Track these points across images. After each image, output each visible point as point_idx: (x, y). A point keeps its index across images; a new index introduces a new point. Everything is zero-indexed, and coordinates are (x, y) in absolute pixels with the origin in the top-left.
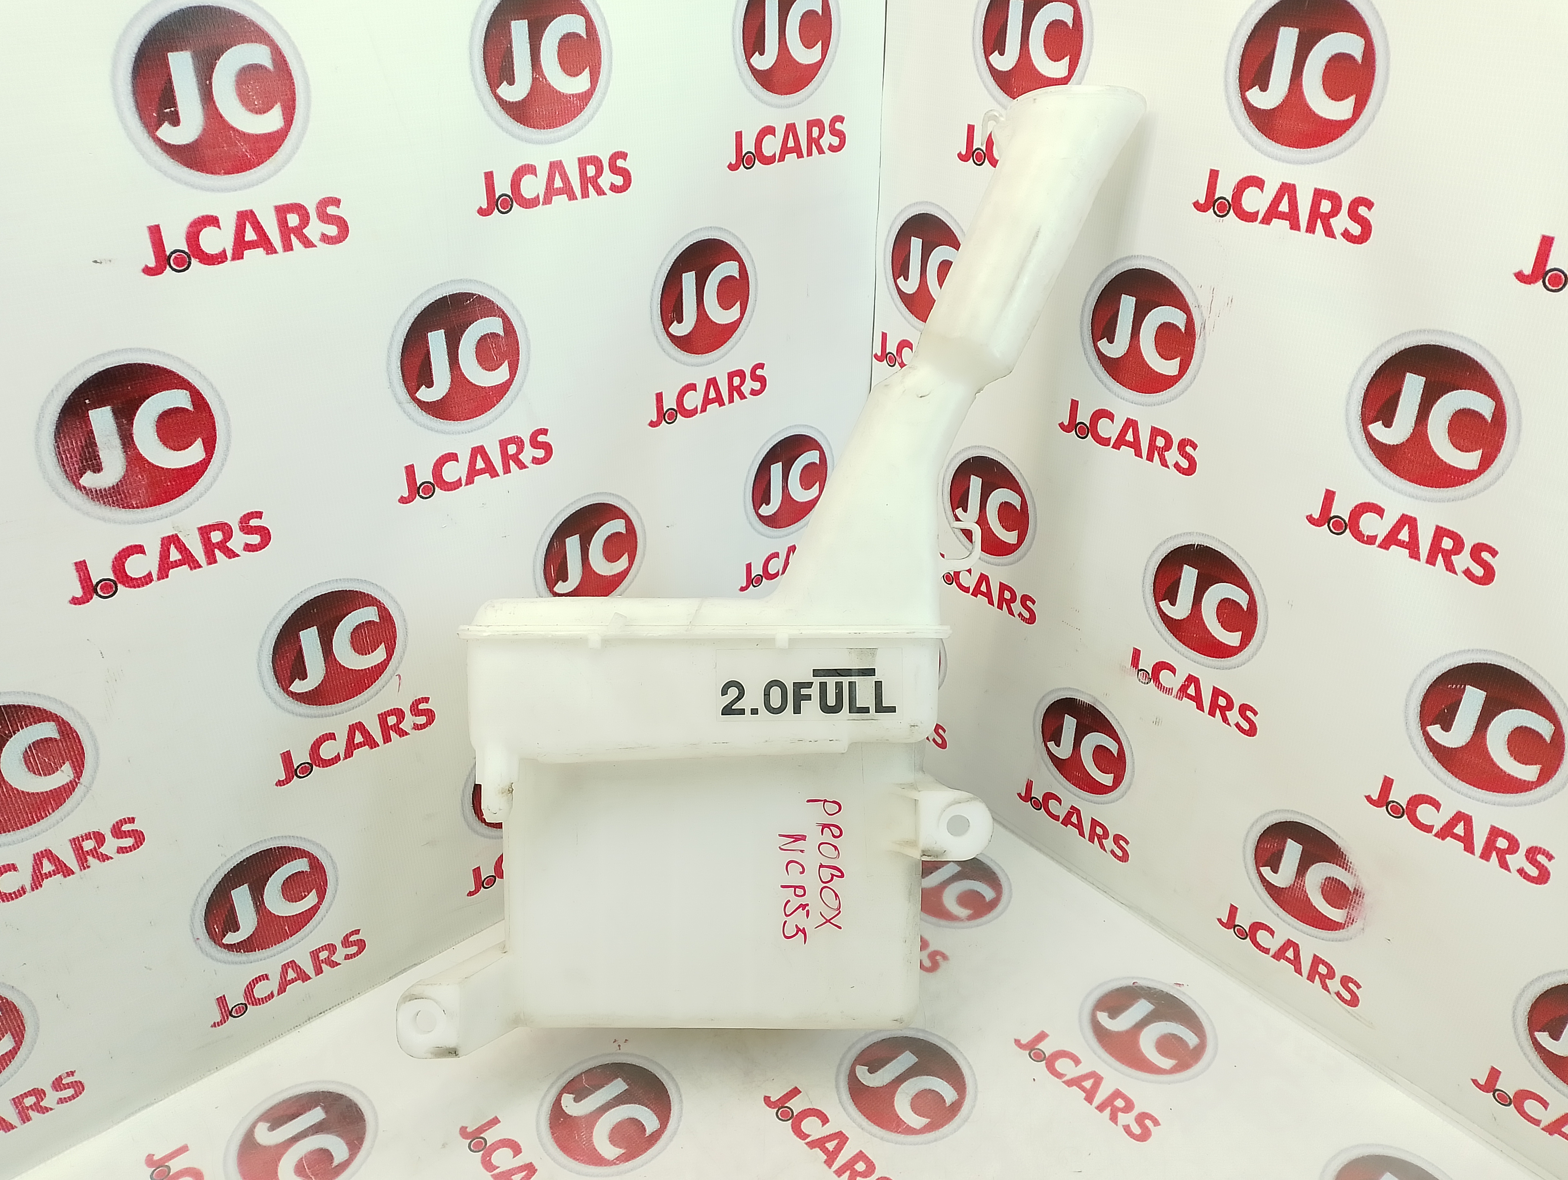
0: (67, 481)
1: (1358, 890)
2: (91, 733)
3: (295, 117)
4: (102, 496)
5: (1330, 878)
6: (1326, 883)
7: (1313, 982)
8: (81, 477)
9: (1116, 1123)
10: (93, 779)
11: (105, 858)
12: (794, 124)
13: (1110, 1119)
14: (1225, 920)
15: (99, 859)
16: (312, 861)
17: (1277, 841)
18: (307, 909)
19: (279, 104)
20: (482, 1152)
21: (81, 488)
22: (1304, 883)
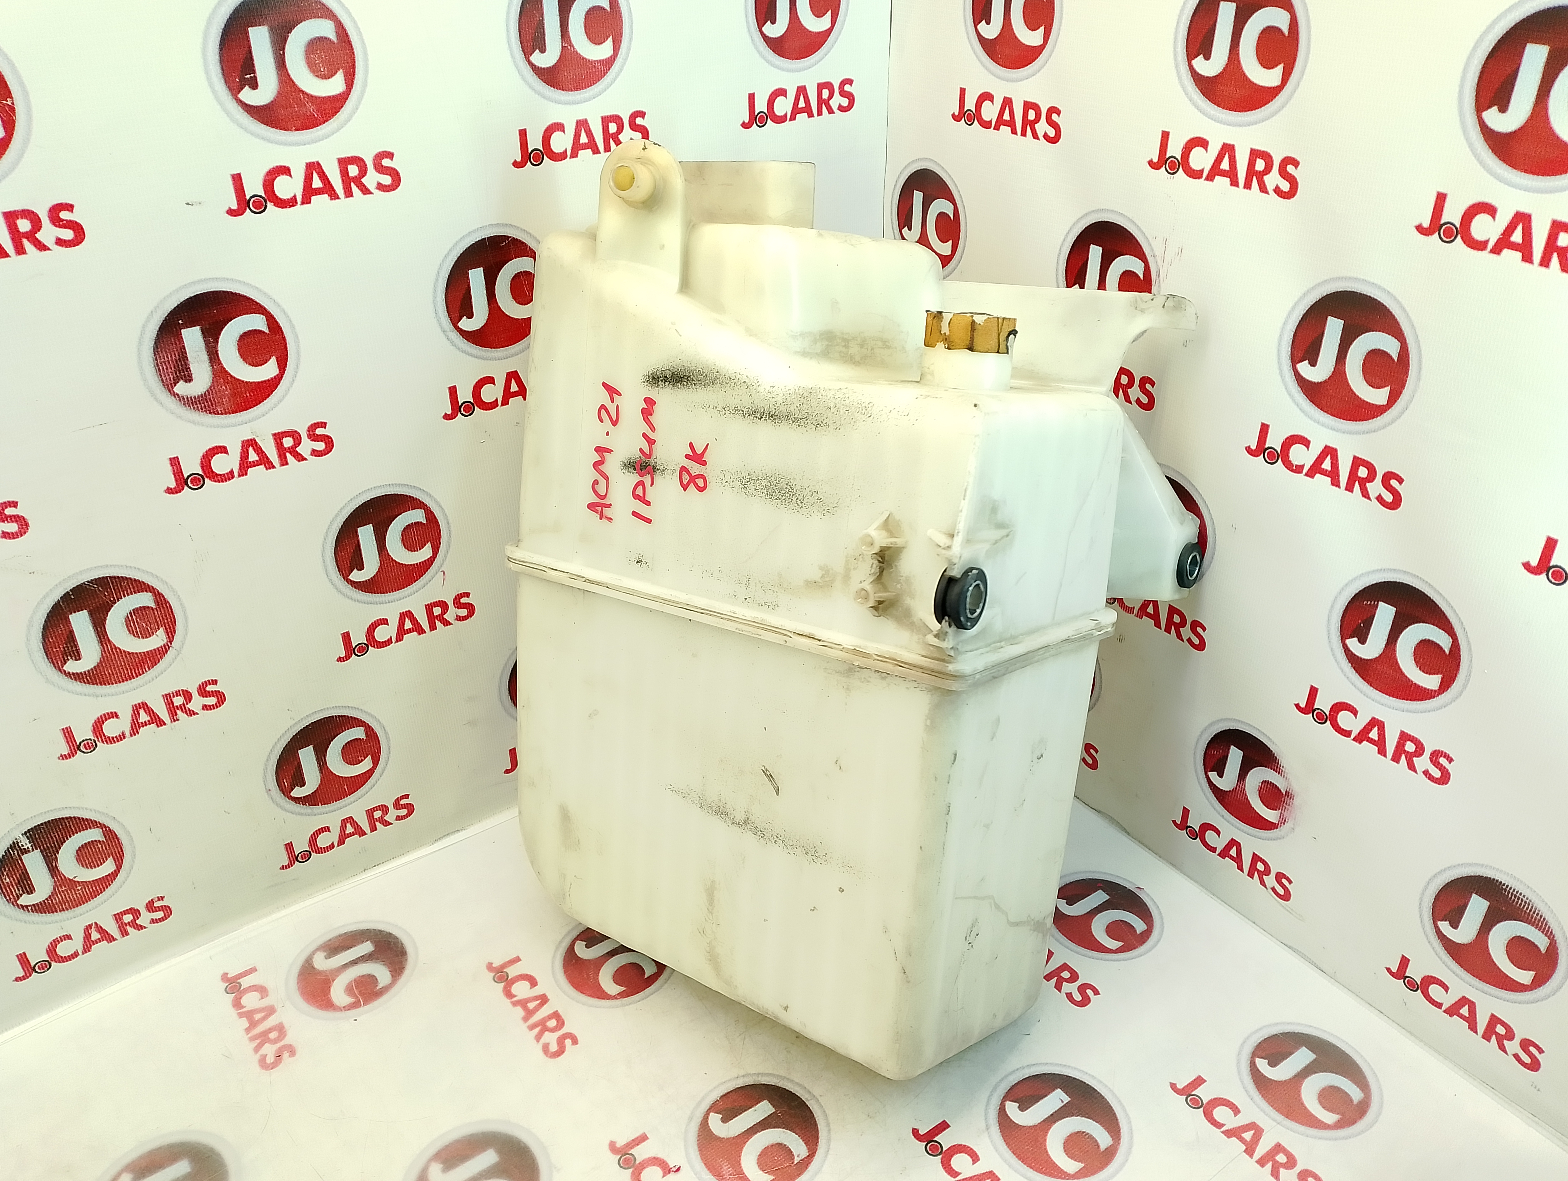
0: (163, 388)
1: (1290, 793)
2: (181, 604)
3: (355, 82)
4: (192, 403)
6: (1263, 787)
7: (1253, 878)
8: (175, 385)
10: (183, 644)
11: (192, 713)
12: (805, 86)
13: (1055, 987)
14: (1179, 822)
15: (187, 714)
17: (1221, 748)
18: (364, 771)
19: (341, 70)
20: (504, 983)
21: (175, 395)
22: (1245, 786)
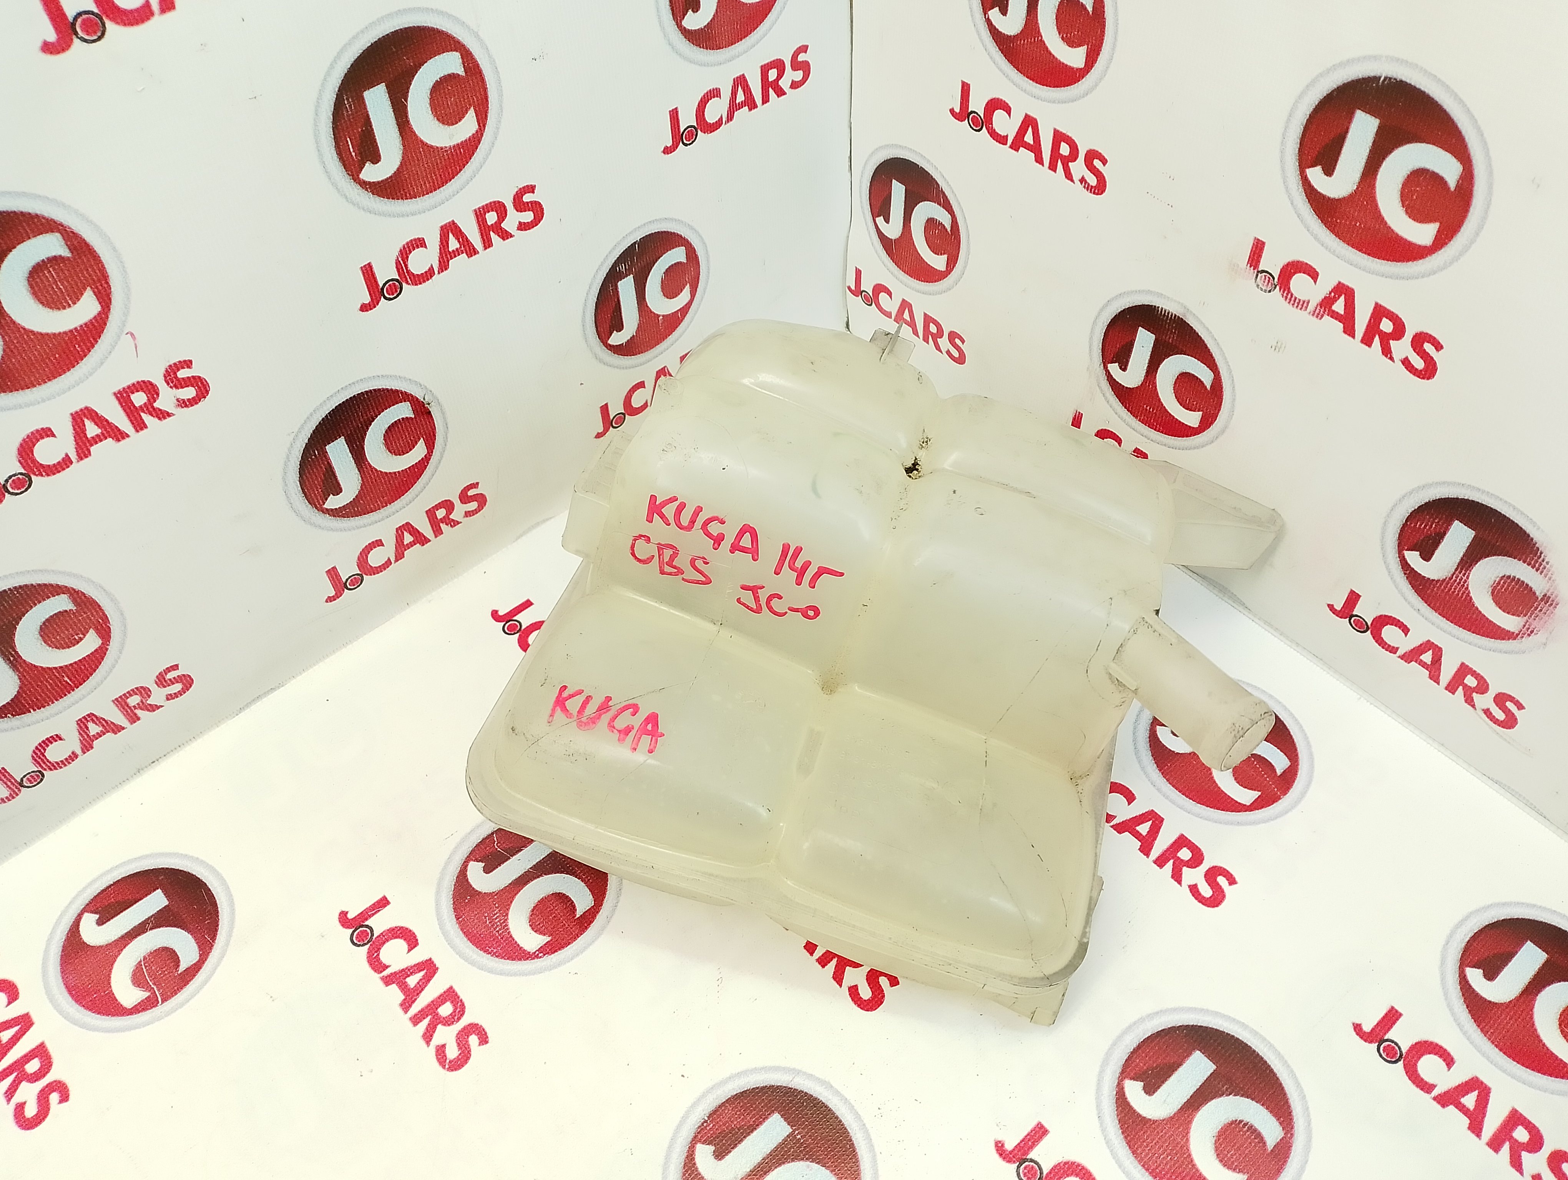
1: (1550, 597)
5: (1510, 576)
6: (1502, 583)
7: (1453, 693)
9: (1180, 882)
13: (1172, 877)
14: (1338, 607)
16: (75, 595)
17: (1436, 521)
18: (89, 653)
20: (367, 946)
22: (1468, 578)
